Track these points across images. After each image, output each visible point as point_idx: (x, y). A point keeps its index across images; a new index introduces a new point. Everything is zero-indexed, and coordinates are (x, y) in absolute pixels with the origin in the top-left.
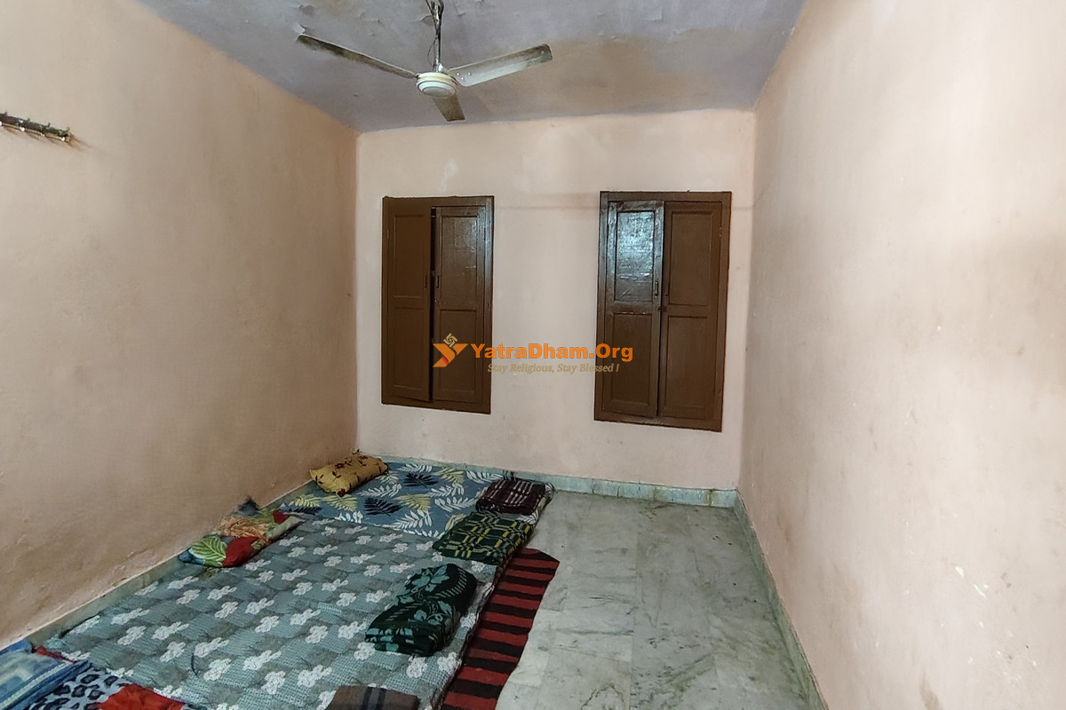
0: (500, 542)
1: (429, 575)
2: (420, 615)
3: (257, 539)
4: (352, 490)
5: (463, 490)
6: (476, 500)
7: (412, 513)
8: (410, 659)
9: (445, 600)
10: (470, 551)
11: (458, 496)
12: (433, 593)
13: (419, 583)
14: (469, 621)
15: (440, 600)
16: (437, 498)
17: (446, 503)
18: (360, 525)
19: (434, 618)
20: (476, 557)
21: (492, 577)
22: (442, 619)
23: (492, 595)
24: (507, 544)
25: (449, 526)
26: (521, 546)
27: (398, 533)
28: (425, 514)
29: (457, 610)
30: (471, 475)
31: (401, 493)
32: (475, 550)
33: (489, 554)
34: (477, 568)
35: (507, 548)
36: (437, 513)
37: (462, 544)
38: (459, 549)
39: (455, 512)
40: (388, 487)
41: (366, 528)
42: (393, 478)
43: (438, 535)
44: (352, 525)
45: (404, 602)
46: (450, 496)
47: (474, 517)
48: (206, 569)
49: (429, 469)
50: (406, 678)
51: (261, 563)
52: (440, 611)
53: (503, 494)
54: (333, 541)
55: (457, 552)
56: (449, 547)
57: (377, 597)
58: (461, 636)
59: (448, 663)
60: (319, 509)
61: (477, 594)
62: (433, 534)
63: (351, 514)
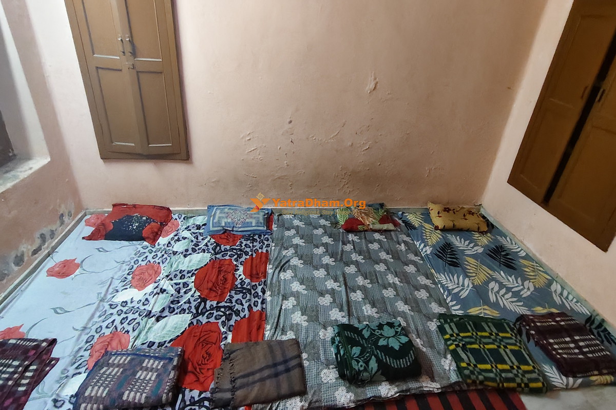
0: (488, 367)
1: (397, 332)
2: (356, 351)
3: (363, 224)
4: (444, 230)
5: (529, 293)
6: (528, 313)
7: (461, 278)
8: (331, 366)
9: (379, 361)
10: (454, 346)
11: (516, 294)
12: (378, 347)
13: (388, 331)
14: (386, 390)
15: (375, 356)
16: (496, 281)
17: (498, 292)
18: (422, 257)
19: (358, 362)
20: (457, 358)
21: (445, 383)
22: (362, 369)
23: (431, 394)
24: (492, 375)
25: (474, 311)
27: (434, 283)
28: (468, 286)
29: (382, 374)
30: (555, 287)
31: (474, 256)
32: (459, 350)
33: (464, 365)
34: (448, 364)
35: (486, 379)
36: (480, 293)
37: (458, 335)
38: (452, 335)
39: (495, 305)
40: (472, 245)
41: (422, 262)
42: (484, 240)
43: (457, 310)
44: (417, 253)
45: (364, 332)
46: (509, 290)
47: (499, 325)
49: (523, 254)
50: (318, 374)
51: (356, 239)
52: (367, 363)
53: (557, 332)
54: (396, 256)
55: (447, 336)
56: (447, 326)
57: (369, 312)
58: (370, 392)
59: (344, 396)
60: (415, 228)
61: (417, 381)
62: (453, 306)
63: (425, 246)
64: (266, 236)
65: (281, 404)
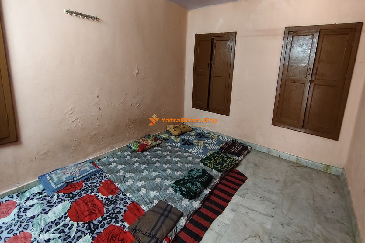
0: (225, 165)
1: (196, 171)
2: (189, 185)
3: (148, 145)
4: (179, 135)
5: (216, 142)
6: (220, 147)
7: (197, 147)
8: (184, 199)
9: (199, 182)
10: (213, 166)
11: (214, 144)
12: (195, 178)
13: (192, 173)
14: (207, 191)
15: (197, 181)
16: (206, 143)
17: (209, 146)
18: (179, 148)
19: (193, 187)
20: (215, 168)
21: (219, 177)
22: (196, 188)
23: (218, 184)
24: (227, 166)
25: (208, 154)
26: (233, 168)
27: (190, 153)
28: (201, 148)
29: (203, 186)
30: (220, 137)
31: (194, 139)
32: (215, 166)
33: (219, 168)
34: (215, 173)
35: (227, 168)
36: (205, 149)
37: (211, 162)
38: (209, 164)
39: (212, 150)
40: (191, 136)
41: (181, 149)
42: (193, 133)
43: (204, 157)
44: (177, 147)
45: (185, 178)
46: (211, 144)
47: (218, 153)
48: (133, 151)
49: (206, 132)
50: (181, 205)
51: (148, 153)
52: (196, 185)
53: (230, 147)
54: (170, 151)
55: (209, 165)
56: (206, 162)
57: (178, 174)
58: (203, 196)
59: (196, 204)
60: (168, 139)
61: (212, 182)
62: (202, 156)
63: (177, 143)
64: (100, 173)
65: (178, 226)
